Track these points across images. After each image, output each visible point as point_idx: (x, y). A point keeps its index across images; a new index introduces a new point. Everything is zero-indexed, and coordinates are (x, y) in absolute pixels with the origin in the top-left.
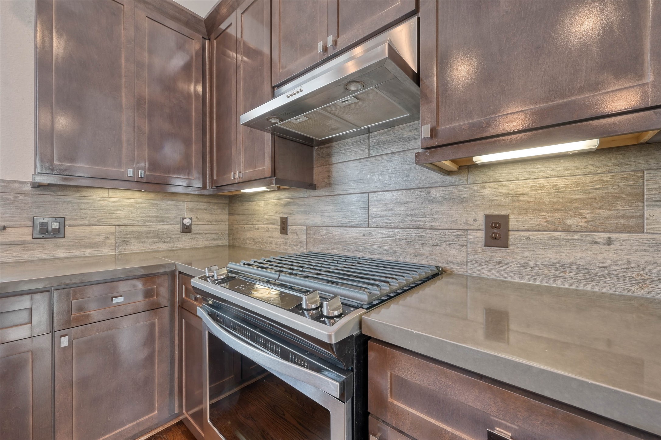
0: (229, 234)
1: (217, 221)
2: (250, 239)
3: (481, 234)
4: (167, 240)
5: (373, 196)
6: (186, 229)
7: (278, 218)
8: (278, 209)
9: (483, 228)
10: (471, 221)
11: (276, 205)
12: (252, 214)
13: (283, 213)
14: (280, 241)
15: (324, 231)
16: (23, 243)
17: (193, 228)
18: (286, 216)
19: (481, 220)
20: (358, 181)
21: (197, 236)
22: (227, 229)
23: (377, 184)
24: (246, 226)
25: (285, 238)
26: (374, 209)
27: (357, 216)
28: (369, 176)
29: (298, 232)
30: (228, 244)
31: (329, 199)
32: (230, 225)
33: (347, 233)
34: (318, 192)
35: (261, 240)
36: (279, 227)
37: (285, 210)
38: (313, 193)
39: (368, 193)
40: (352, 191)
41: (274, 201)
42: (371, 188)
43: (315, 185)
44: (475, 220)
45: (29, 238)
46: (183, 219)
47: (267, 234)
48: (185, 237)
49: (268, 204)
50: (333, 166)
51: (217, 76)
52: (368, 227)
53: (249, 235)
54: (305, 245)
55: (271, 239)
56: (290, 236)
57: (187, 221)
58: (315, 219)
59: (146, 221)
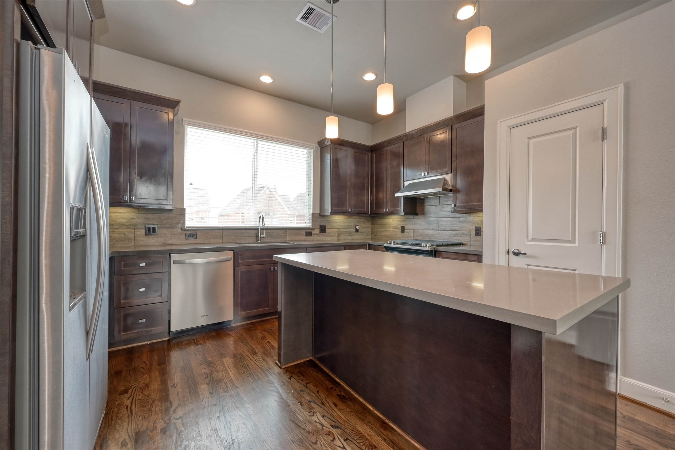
0: (372, 233)
1: (367, 227)
2: (384, 235)
3: (474, 232)
4: (351, 235)
5: (440, 219)
6: (357, 231)
7: (399, 227)
8: (398, 223)
9: (474, 230)
10: (471, 229)
11: (398, 221)
12: (385, 224)
13: (402, 224)
14: (401, 236)
15: (421, 232)
16: (317, 234)
17: (359, 230)
18: (403, 226)
19: (474, 229)
20: (435, 213)
21: (360, 234)
22: (371, 231)
23: (442, 215)
24: (382, 230)
25: (403, 235)
26: (441, 224)
27: (434, 226)
28: (439, 212)
29: (409, 232)
30: (371, 238)
31: (423, 219)
32: (372, 229)
33: (430, 232)
34: (419, 216)
35: (390, 236)
36: (400, 230)
37: (403, 223)
38: (416, 217)
39: (439, 218)
40: (432, 217)
41: (398, 219)
42: (440, 216)
43: (417, 214)
44: (473, 228)
45: (318, 232)
46: (356, 226)
47: (394, 233)
48: (356, 234)
49: (394, 220)
50: (425, 207)
51: (375, 169)
52: (439, 230)
53: (383, 234)
54: (413, 237)
55: (395, 236)
56: (405, 233)
57: (357, 227)
58: (417, 227)
59: (345, 227)
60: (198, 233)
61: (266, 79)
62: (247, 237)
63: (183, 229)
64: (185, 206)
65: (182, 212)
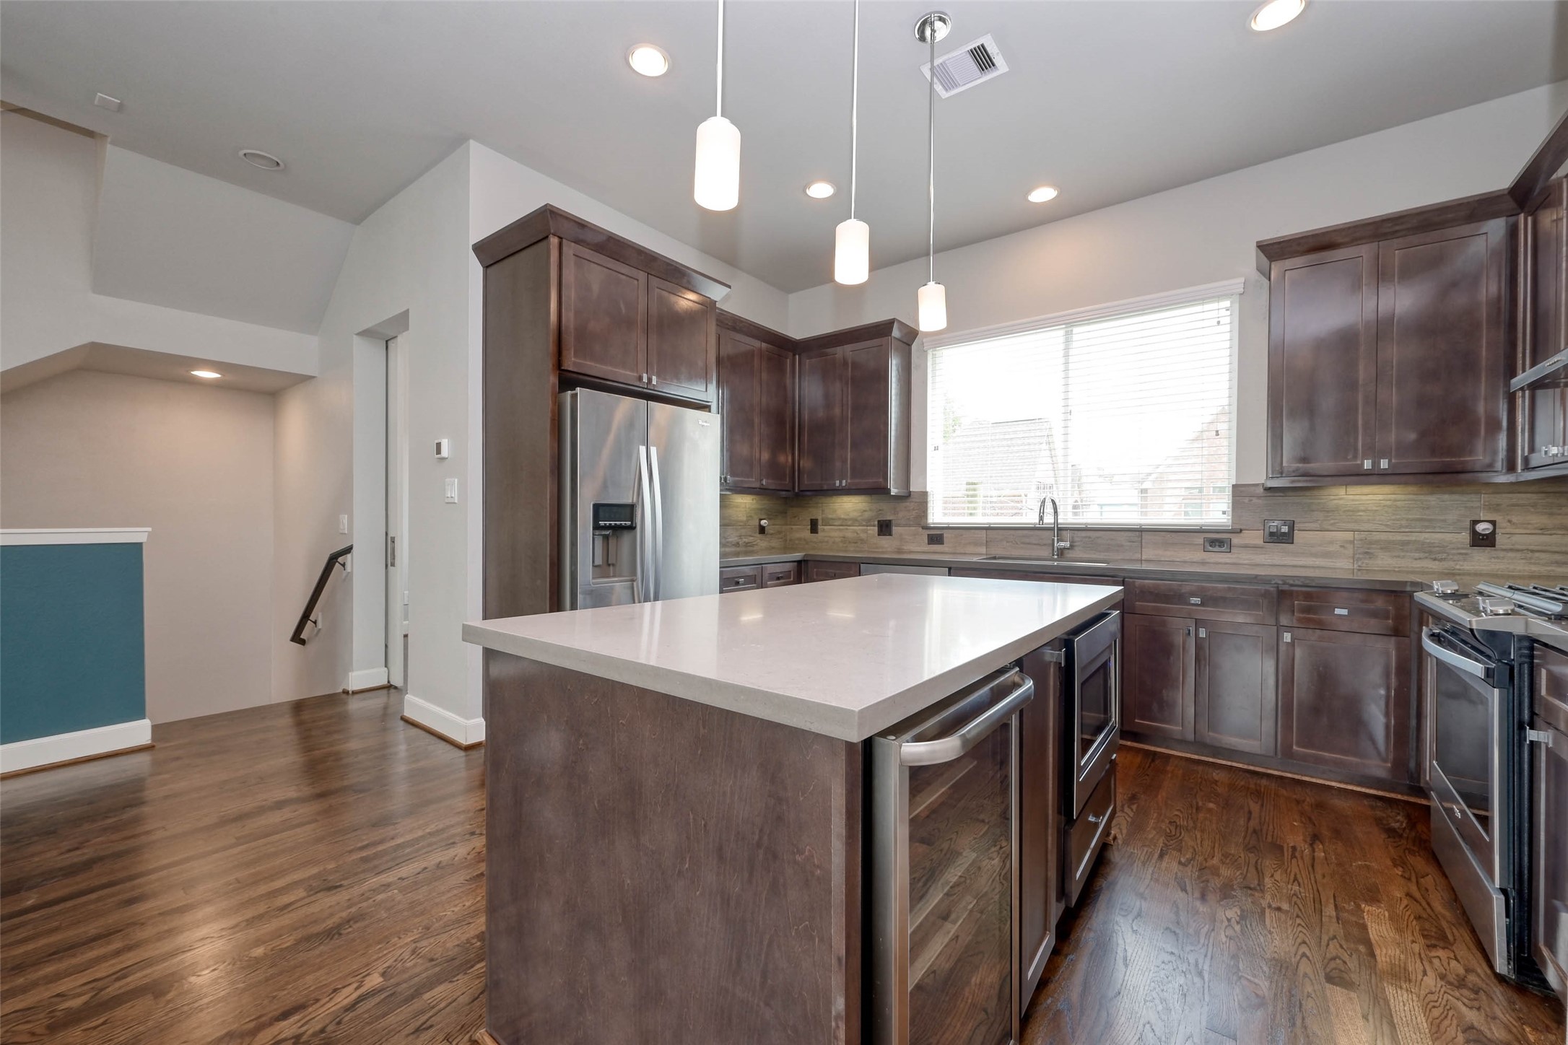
4: (1440, 556)
6: (1482, 541)
16: (1255, 547)
17: (1500, 539)
21: (1512, 554)
45: (1260, 542)
46: (1475, 522)
48: (1481, 555)
57: (1483, 528)
59: (1401, 527)
60: (947, 535)
61: (1043, 195)
62: (1035, 544)
63: (926, 528)
64: (928, 490)
65: (922, 500)
